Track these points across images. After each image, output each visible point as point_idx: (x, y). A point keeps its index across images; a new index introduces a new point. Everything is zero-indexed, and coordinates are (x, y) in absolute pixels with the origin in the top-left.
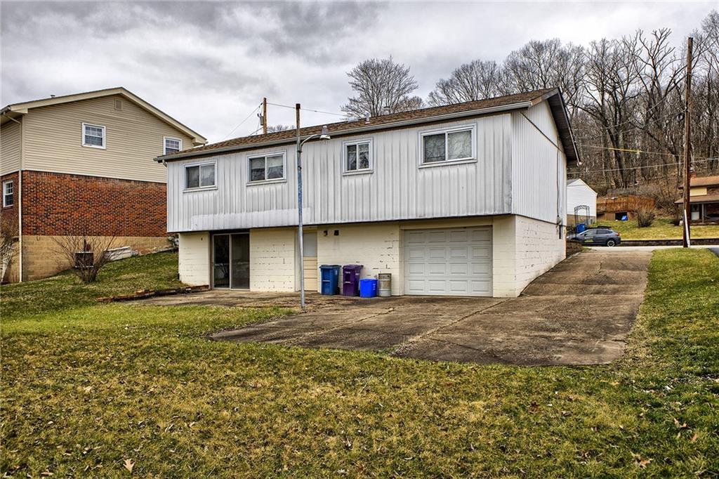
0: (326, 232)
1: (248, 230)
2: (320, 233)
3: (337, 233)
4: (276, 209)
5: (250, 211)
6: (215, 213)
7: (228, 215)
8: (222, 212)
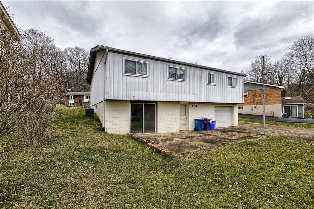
0: (193, 106)
1: (156, 102)
2: (190, 106)
3: (196, 106)
4: (182, 93)
5: (168, 93)
6: (147, 91)
7: (155, 93)
8: (152, 91)
